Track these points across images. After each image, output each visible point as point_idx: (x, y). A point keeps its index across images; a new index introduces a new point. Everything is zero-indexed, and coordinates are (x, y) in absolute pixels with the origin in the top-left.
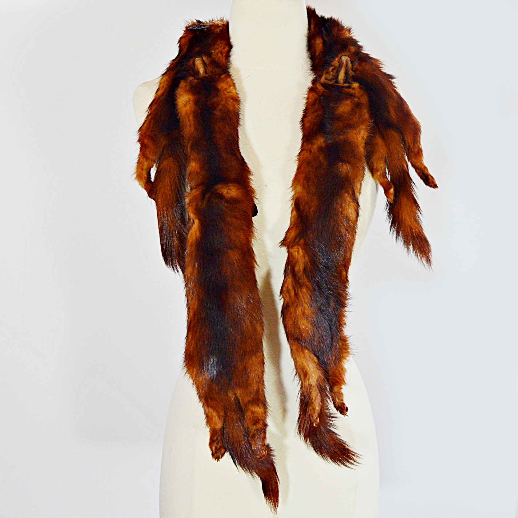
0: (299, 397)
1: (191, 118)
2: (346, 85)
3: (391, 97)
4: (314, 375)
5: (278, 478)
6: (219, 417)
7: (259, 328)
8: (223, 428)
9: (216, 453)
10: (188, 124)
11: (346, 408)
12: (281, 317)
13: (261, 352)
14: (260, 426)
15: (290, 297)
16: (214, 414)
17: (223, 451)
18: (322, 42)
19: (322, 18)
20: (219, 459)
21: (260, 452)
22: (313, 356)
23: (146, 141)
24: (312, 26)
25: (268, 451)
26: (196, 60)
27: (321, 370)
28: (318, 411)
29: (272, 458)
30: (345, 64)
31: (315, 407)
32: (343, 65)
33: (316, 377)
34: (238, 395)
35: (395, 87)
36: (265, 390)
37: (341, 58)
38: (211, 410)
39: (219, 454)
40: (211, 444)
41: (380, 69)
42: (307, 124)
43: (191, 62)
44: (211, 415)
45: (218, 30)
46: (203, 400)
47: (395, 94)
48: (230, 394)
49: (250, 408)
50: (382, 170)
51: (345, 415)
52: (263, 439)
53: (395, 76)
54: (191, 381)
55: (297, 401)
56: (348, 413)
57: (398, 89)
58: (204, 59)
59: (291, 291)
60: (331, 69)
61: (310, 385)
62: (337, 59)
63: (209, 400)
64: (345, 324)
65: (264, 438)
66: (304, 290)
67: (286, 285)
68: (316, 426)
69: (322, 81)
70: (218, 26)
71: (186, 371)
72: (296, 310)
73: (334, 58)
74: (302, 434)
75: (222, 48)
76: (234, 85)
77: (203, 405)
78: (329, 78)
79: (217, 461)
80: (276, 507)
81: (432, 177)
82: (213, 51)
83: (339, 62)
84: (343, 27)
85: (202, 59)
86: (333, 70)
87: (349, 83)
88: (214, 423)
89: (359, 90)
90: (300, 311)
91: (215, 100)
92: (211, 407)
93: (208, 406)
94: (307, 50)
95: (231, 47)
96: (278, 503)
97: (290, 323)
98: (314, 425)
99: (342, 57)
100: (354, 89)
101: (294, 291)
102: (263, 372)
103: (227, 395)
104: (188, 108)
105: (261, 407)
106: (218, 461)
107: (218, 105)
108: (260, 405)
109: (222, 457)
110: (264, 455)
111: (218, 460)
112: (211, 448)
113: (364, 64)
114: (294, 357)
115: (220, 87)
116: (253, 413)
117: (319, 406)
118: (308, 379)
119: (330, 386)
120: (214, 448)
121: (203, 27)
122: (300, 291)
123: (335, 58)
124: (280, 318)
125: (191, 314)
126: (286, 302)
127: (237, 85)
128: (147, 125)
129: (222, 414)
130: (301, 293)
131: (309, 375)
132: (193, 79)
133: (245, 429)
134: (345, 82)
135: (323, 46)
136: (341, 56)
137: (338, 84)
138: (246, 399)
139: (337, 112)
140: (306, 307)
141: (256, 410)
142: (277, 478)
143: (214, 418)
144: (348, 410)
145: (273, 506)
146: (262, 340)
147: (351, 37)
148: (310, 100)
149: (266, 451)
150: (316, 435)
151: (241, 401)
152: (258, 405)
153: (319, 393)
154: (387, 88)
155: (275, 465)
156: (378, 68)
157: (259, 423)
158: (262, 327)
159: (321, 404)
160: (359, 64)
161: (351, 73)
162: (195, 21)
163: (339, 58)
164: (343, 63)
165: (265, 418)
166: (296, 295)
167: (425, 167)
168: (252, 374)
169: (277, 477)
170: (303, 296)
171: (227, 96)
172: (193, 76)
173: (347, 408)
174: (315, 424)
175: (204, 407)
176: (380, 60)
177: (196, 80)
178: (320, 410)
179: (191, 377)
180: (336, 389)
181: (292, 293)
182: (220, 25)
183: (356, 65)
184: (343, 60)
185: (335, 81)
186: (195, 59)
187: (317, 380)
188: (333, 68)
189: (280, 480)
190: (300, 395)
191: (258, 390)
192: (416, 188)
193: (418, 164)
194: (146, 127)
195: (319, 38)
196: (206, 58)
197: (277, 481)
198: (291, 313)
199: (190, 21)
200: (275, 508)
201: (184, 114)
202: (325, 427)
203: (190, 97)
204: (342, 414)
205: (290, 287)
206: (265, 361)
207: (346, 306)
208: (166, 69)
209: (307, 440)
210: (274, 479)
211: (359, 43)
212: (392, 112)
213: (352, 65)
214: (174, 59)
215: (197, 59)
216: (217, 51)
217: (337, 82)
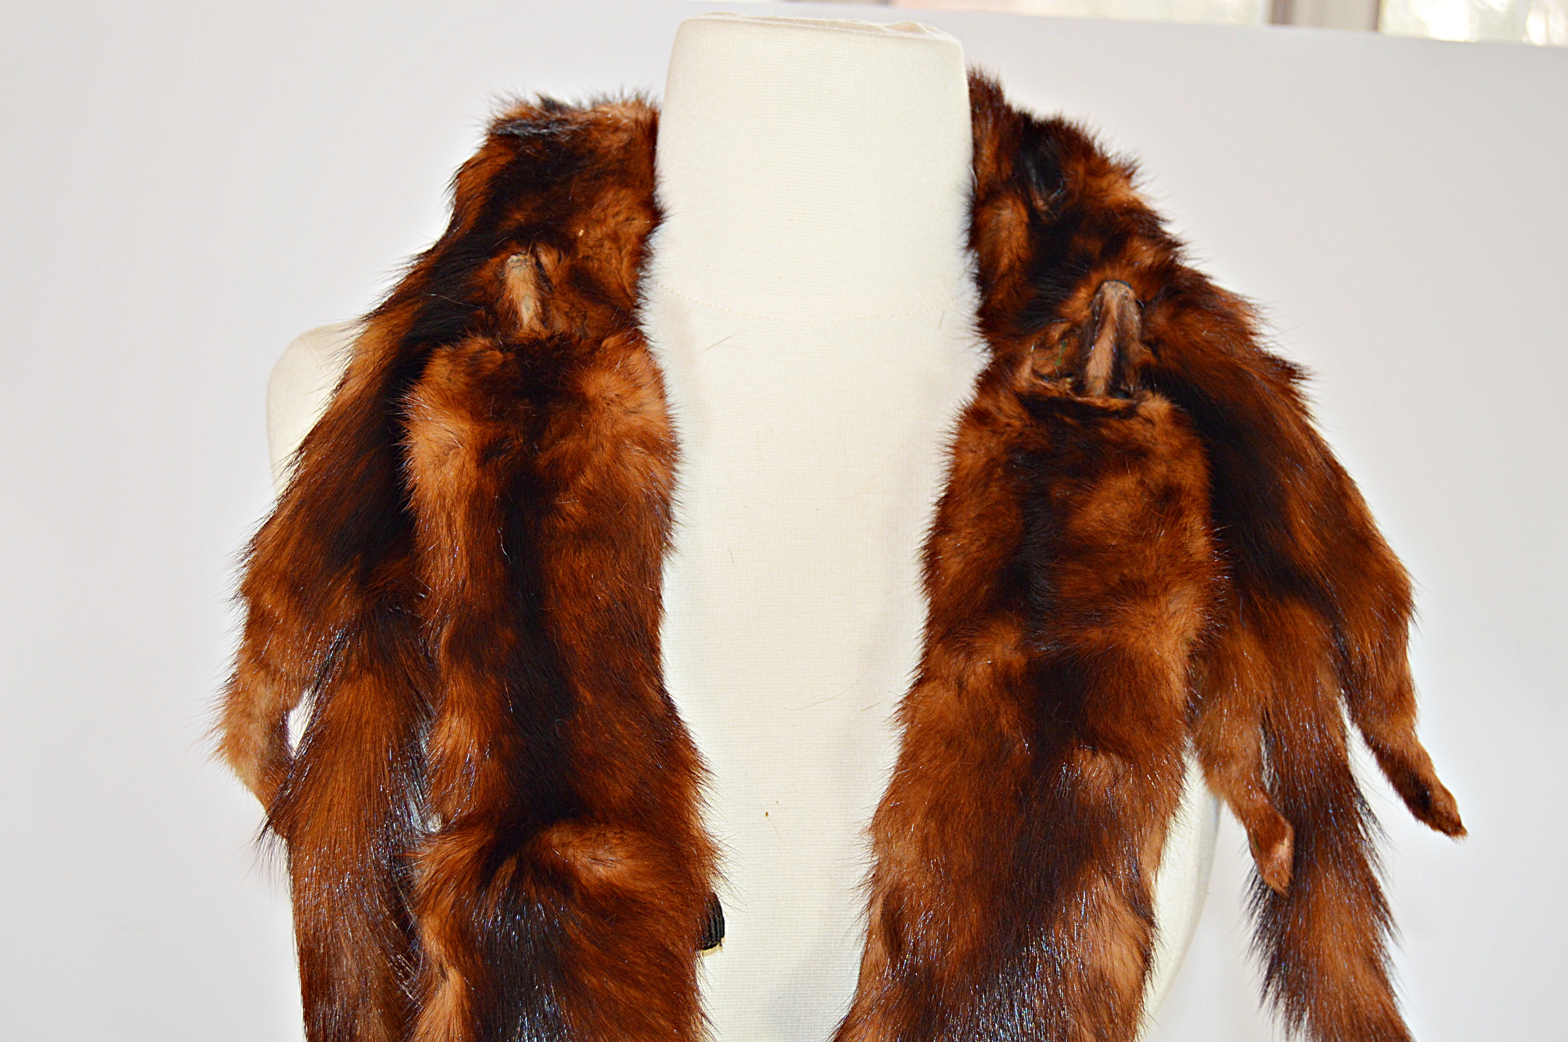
1: (459, 519)
2: (1117, 403)
3: (1298, 458)
10: (447, 544)
18: (1026, 219)
19: (1025, 118)
23: (268, 601)
24: (987, 152)
26: (512, 265)
30: (1115, 313)
32: (1109, 317)
35: (1306, 413)
37: (1098, 289)
41: (1254, 338)
42: (954, 566)
43: (487, 273)
45: (615, 141)
47: (1312, 452)
50: (1246, 757)
53: (1308, 368)
57: (1318, 424)
58: (544, 259)
60: (1056, 334)
62: (1083, 294)
69: (1024, 384)
70: (616, 127)
73: (1070, 288)
75: (621, 218)
76: (657, 376)
78: (1046, 370)
81: (1447, 794)
82: (581, 233)
83: (1089, 305)
84: (1104, 161)
85: (534, 260)
86: (1064, 335)
87: (1127, 395)
89: (1169, 427)
91: (568, 445)
94: (965, 245)
95: (656, 216)
99: (1106, 284)
100: (1149, 421)
104: (450, 472)
107: (580, 469)
113: (1188, 319)
115: (592, 391)
121: (555, 129)
123: (1078, 290)
127: (670, 380)
128: (282, 527)
132: (484, 349)
134: (1113, 389)
135: (1030, 238)
136: (1102, 283)
137: (1085, 399)
139: (1077, 523)
147: (1136, 200)
148: (969, 459)
154: (1281, 424)
156: (1243, 334)
160: (1173, 318)
161: (1138, 352)
162: (535, 102)
163: (1092, 290)
164: (1108, 312)
167: (1423, 756)
171: (621, 427)
172: (488, 331)
176: (1250, 301)
177: (499, 355)
182: (625, 121)
183: (1160, 319)
184: (1108, 297)
185: (1071, 384)
186: (508, 257)
188: (1064, 326)
192: (1379, 834)
193: (1394, 743)
194: (275, 538)
195: (1014, 203)
196: (555, 256)
199: (513, 100)
201: (431, 495)
203: (466, 426)
208: (393, 290)
211: (1166, 228)
212: (1301, 522)
213: (1144, 321)
214: (428, 251)
215: (514, 258)
216: (598, 232)
217: (1080, 387)
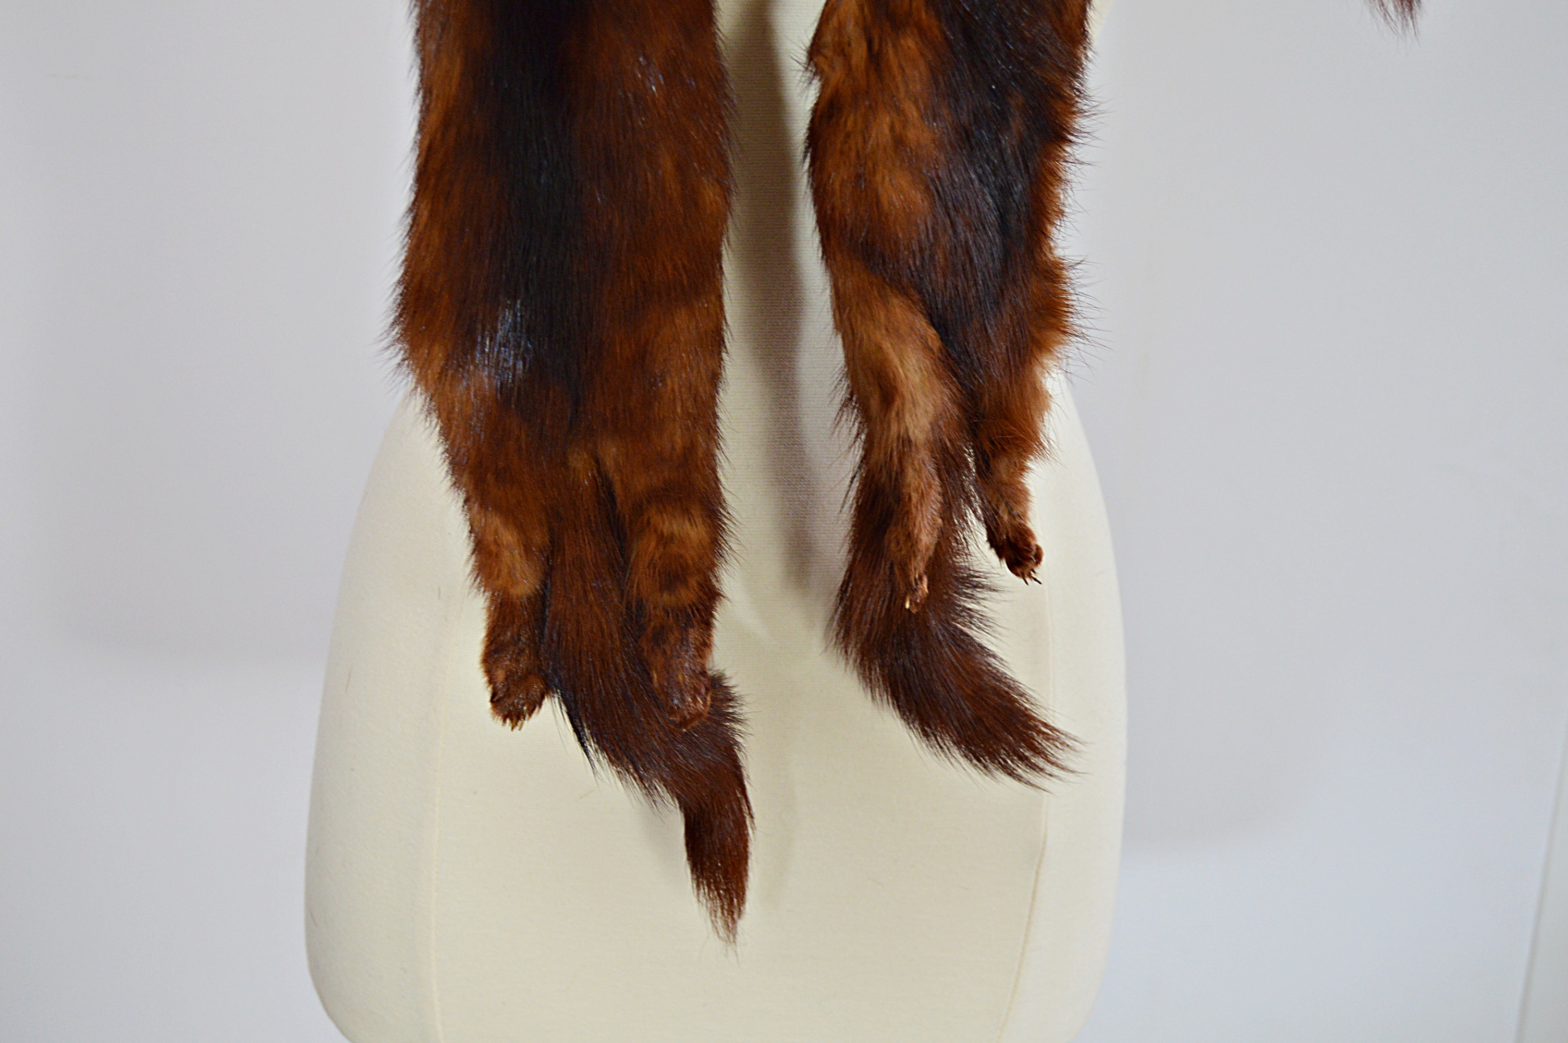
0: (853, 494)
4: (920, 398)
5: (749, 808)
6: (527, 549)
7: (710, 194)
8: (540, 600)
9: (508, 695)
11: (1034, 548)
12: (805, 157)
13: (713, 298)
14: (687, 595)
15: (849, 68)
16: (508, 537)
17: (537, 687)
20: (519, 718)
21: (683, 700)
22: (921, 324)
25: (713, 699)
27: (953, 382)
28: (928, 549)
29: (733, 729)
31: (916, 531)
33: (931, 408)
34: (609, 463)
36: (717, 452)
38: (496, 521)
39: (519, 699)
40: (491, 658)
44: (495, 541)
46: (465, 478)
48: (579, 461)
49: (656, 519)
51: (1030, 576)
52: (697, 649)
54: (419, 401)
55: (847, 506)
56: (1041, 571)
59: (853, 44)
61: (906, 442)
63: (490, 477)
64: (1062, 213)
65: (705, 645)
66: (910, 43)
67: (834, 22)
68: (914, 611)
71: (400, 357)
72: (867, 127)
74: (853, 643)
77: (466, 501)
79: (513, 728)
80: (735, 916)
88: (505, 571)
90: (887, 131)
92: (498, 509)
93: (483, 505)
96: (743, 903)
97: (838, 177)
98: (907, 606)
101: (864, 45)
102: (715, 378)
103: (565, 464)
105: (699, 521)
106: (517, 728)
108: (696, 511)
109: (531, 712)
110: (700, 715)
111: (516, 724)
112: (489, 672)
114: (847, 323)
116: (665, 540)
117: (933, 529)
118: (897, 414)
119: (984, 453)
120: (500, 675)
122: (890, 45)
124: (801, 157)
125: (434, 117)
126: (829, 91)
129: (539, 538)
130: (896, 52)
131: (903, 397)
133: (629, 604)
138: (641, 482)
140: (913, 113)
141: (675, 528)
142: (745, 809)
143: (506, 553)
144: (1044, 558)
145: (723, 913)
146: (720, 245)
149: (709, 699)
150: (909, 648)
151: (618, 488)
152: (686, 512)
153: (937, 478)
155: (740, 755)
157: (685, 583)
158: (726, 192)
159: (940, 521)
165: (712, 566)
166: (875, 59)
168: (669, 382)
169: (744, 800)
170: (901, 67)
173: (1038, 548)
174: (911, 601)
175: (470, 509)
178: (932, 548)
179: (422, 379)
180: (1002, 467)
181: (859, 53)
187: (934, 425)
189: (756, 815)
190: (856, 484)
191: (690, 449)
197: (744, 817)
198: (848, 136)
200: (730, 920)
202: (946, 623)
204: (1017, 575)
205: (852, 29)
206: (727, 337)
207: (1070, 137)
209: (870, 669)
210: (733, 812)
